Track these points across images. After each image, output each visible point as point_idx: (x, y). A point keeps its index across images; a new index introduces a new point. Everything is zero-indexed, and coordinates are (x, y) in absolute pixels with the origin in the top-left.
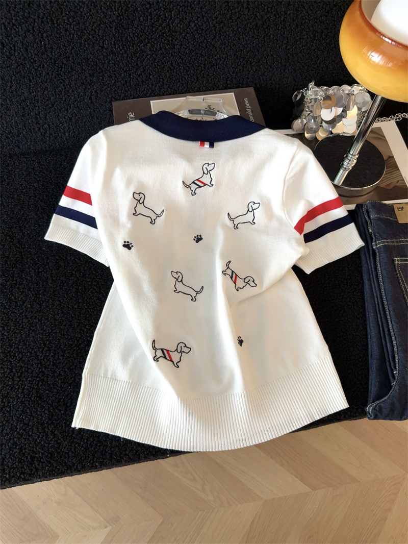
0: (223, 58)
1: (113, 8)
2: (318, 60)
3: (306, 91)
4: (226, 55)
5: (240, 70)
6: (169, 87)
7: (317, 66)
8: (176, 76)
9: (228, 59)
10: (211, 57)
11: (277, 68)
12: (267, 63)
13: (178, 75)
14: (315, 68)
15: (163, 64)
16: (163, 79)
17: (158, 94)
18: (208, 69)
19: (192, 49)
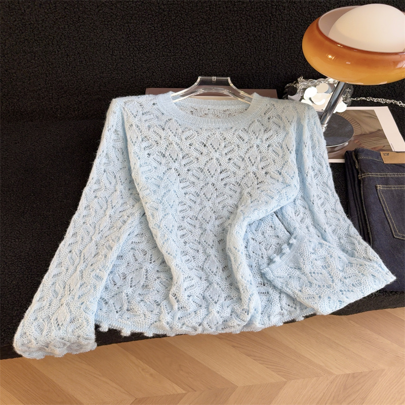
0: (218, 61)
1: (122, 29)
9: (223, 62)
10: (208, 61)
15: (165, 65)
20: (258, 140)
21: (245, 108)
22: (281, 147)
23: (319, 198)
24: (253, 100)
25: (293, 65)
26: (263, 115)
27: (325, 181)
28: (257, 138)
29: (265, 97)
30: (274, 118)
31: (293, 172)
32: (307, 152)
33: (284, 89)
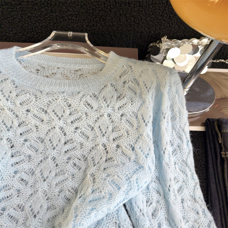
0: (74, 14)
4: (77, 12)
5: (93, 25)
6: (23, 35)
8: (29, 26)
9: (80, 15)
11: (130, 25)
12: (120, 21)
13: (30, 25)
16: (15, 28)
17: (13, 39)
18: (61, 23)
19: (40, 6)
20: (110, 108)
21: (99, 69)
22: (137, 117)
23: (176, 181)
24: (109, 59)
25: (157, 23)
26: (118, 78)
27: (184, 159)
28: (108, 106)
29: (122, 57)
30: (130, 82)
31: (148, 149)
32: (166, 125)
33: (148, 49)
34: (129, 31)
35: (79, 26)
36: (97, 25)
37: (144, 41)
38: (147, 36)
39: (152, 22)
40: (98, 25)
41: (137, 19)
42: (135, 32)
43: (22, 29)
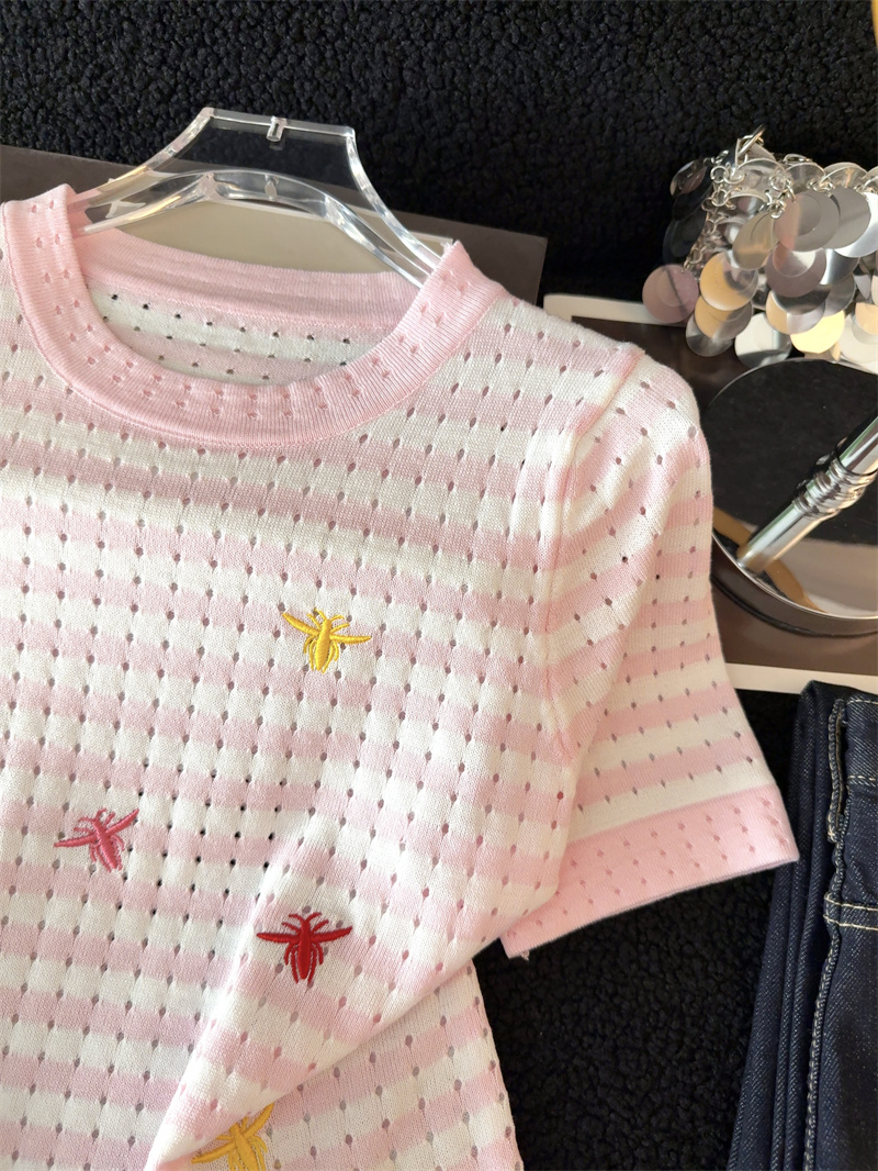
2: (792, 34)
3: (723, 163)
6: (164, 62)
7: (785, 61)
11: (611, 45)
14: (773, 69)
16: (129, 19)
34: (603, 79)
35: (393, 32)
36: (468, 34)
37: (662, 140)
38: (680, 114)
39: (708, 32)
40: (472, 31)
41: (647, 14)
42: (630, 86)
43: (158, 26)
